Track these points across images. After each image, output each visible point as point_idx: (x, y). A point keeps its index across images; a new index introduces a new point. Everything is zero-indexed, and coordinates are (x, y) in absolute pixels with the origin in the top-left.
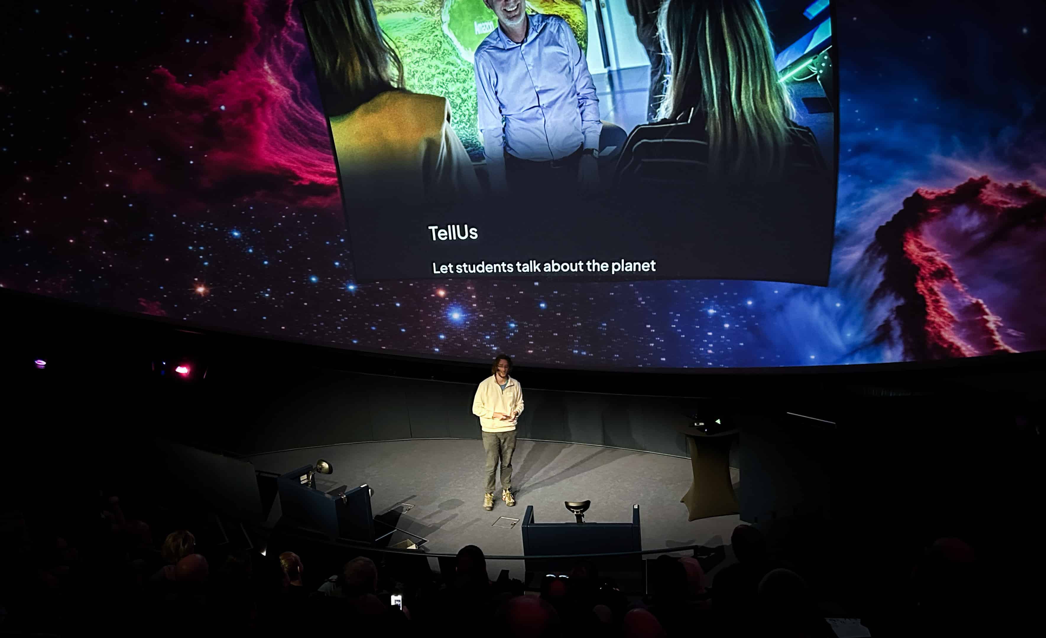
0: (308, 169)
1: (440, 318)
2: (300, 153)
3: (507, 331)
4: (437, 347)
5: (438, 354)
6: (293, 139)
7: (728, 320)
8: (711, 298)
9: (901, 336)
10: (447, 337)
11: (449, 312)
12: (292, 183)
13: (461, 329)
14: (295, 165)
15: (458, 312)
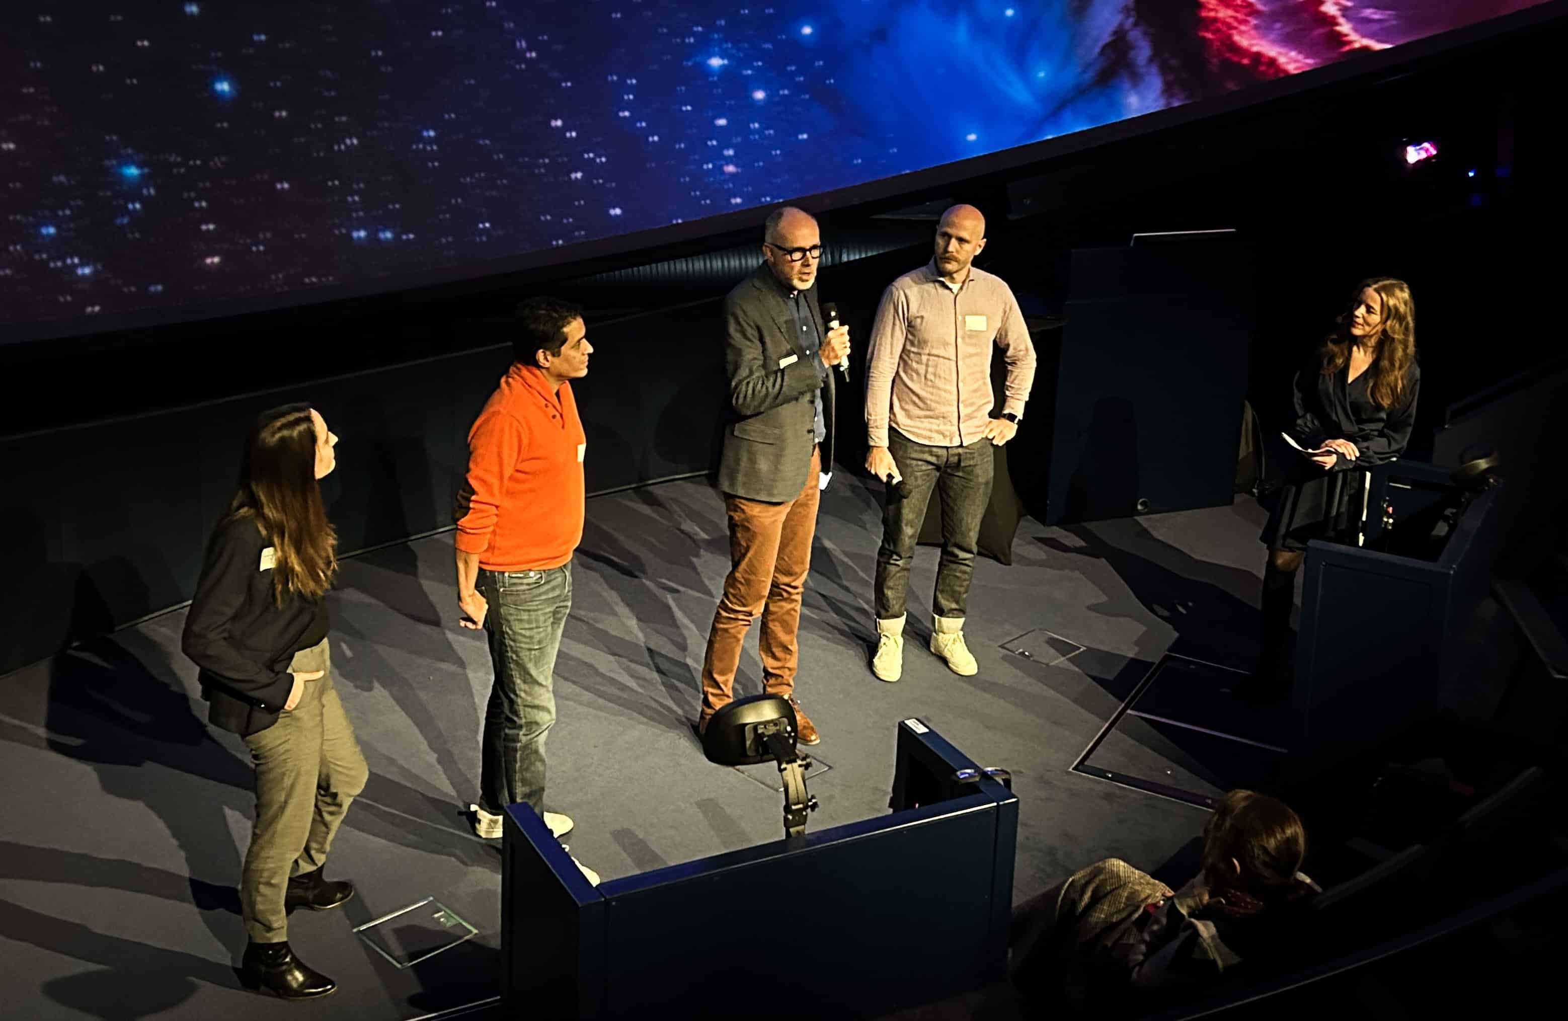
3: (115, 197)
7: (760, 81)
8: (710, 26)
9: (1151, 60)
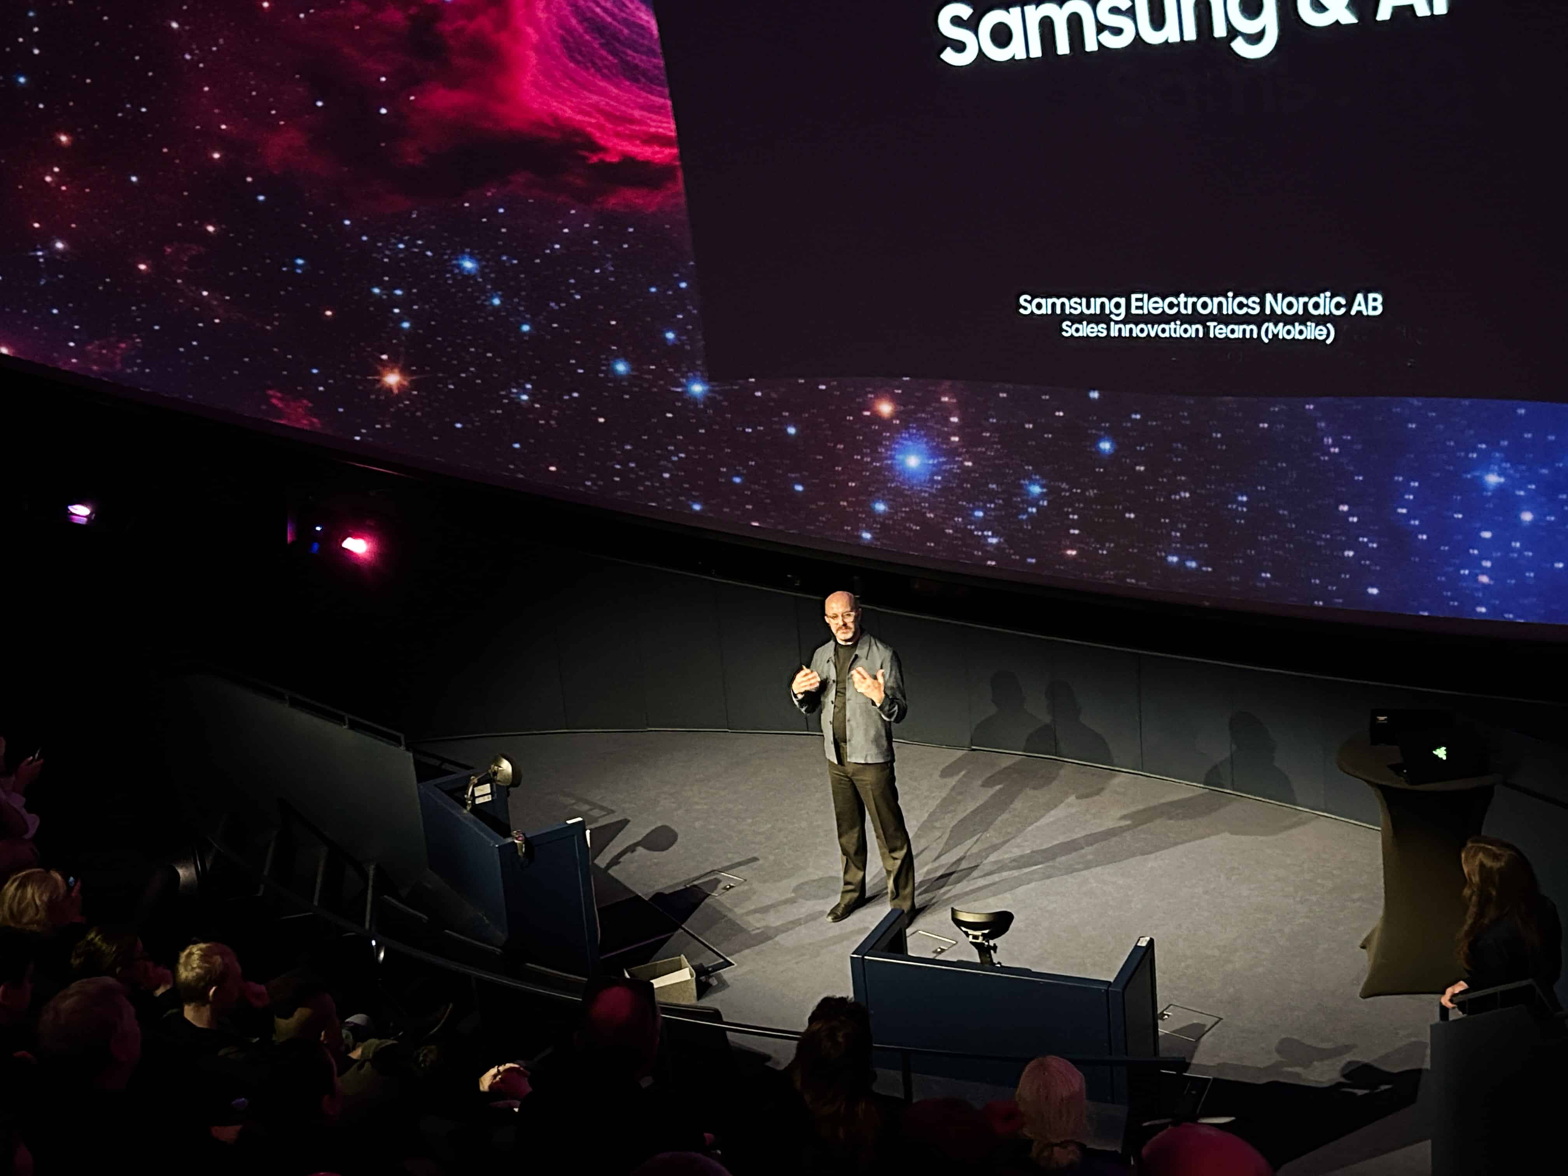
0: (620, 129)
1: (878, 464)
2: (603, 93)
3: (1023, 502)
4: (869, 529)
5: (868, 547)
6: (589, 65)
7: (1529, 503)
8: (1494, 445)
10: (890, 508)
11: (901, 453)
12: (584, 158)
13: (921, 491)
14: (593, 121)
15: (919, 453)
